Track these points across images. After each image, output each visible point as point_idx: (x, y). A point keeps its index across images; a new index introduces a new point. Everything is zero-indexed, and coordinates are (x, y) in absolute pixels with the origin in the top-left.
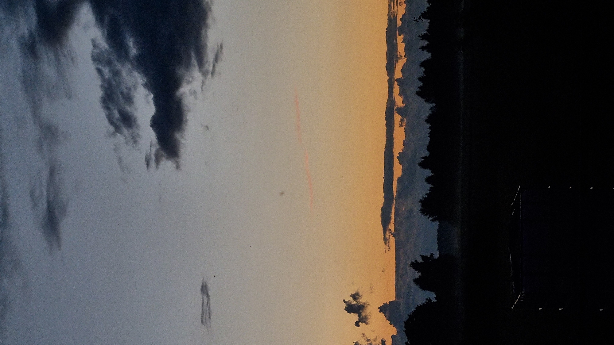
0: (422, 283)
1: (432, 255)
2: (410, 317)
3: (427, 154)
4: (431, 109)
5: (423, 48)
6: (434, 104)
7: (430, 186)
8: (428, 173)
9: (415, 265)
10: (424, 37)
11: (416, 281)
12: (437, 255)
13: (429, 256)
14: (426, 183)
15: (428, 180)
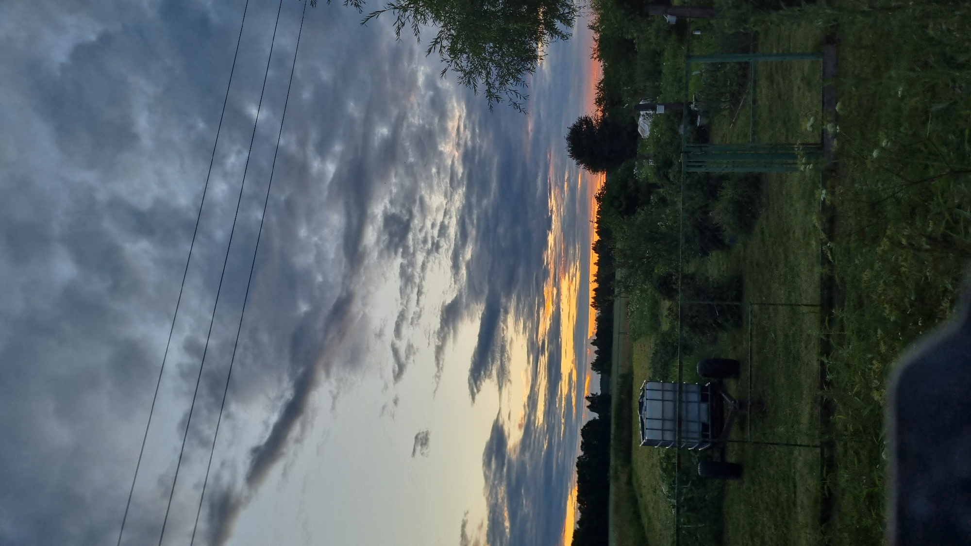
0: (592, 408)
1: (597, 394)
2: (584, 427)
3: (596, 338)
4: (598, 314)
6: (600, 311)
7: (597, 355)
8: (596, 348)
9: (587, 398)
11: (588, 407)
12: (599, 393)
13: (595, 394)
14: (595, 354)
15: (596, 352)
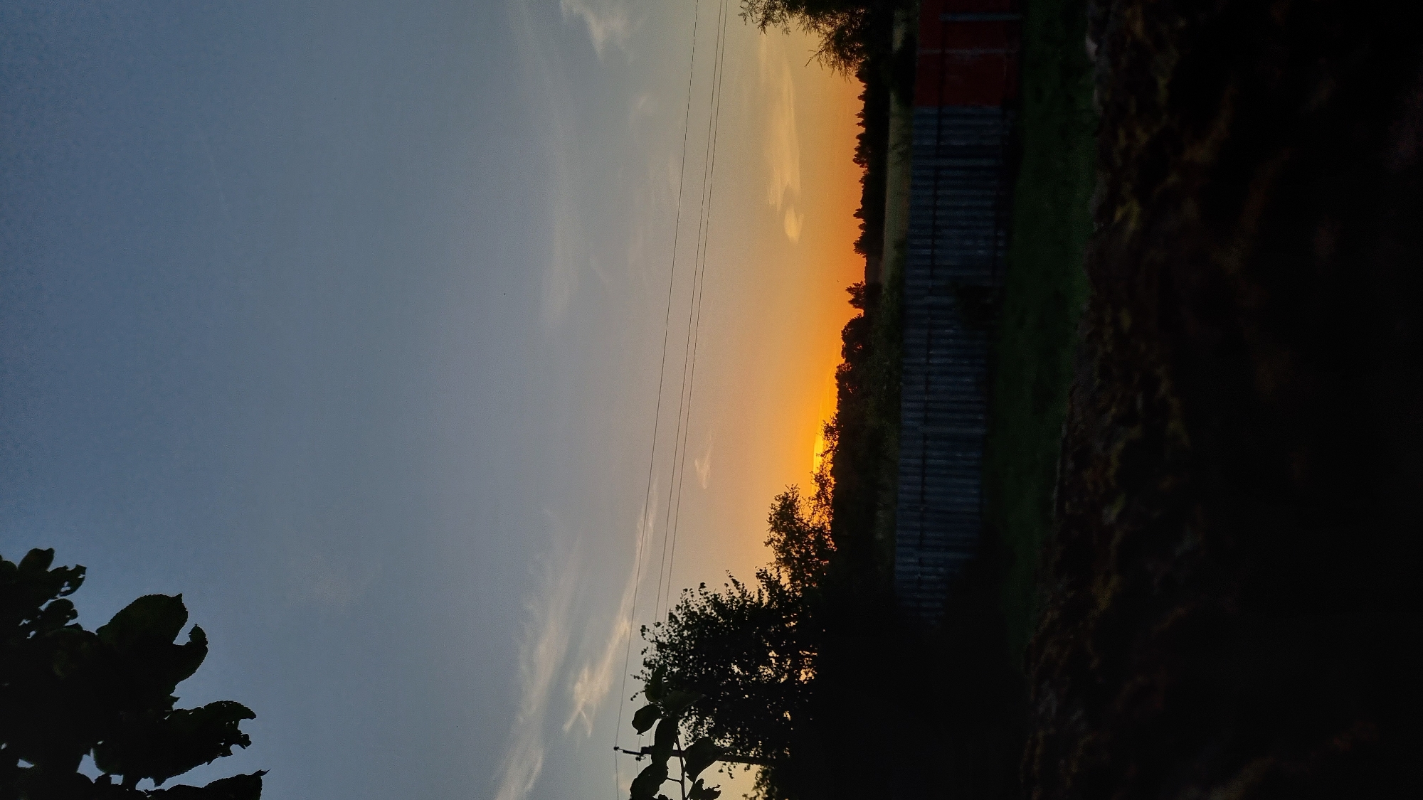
0: (855, 302)
1: (861, 283)
2: (846, 327)
4: (864, 172)
5: (859, 124)
6: (867, 169)
7: (862, 231)
10: (859, 116)
12: (865, 283)
